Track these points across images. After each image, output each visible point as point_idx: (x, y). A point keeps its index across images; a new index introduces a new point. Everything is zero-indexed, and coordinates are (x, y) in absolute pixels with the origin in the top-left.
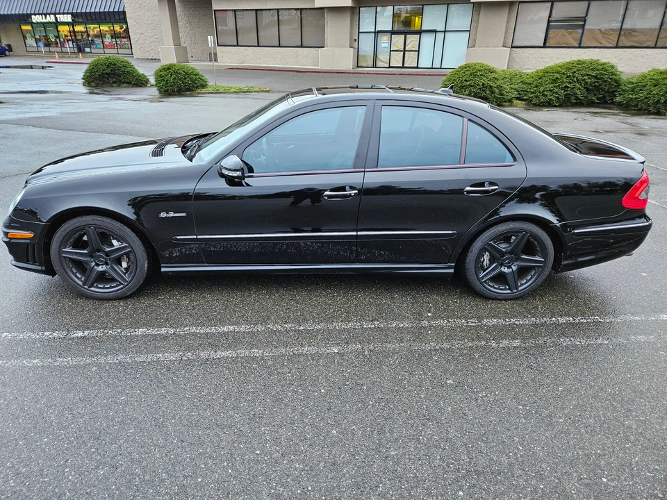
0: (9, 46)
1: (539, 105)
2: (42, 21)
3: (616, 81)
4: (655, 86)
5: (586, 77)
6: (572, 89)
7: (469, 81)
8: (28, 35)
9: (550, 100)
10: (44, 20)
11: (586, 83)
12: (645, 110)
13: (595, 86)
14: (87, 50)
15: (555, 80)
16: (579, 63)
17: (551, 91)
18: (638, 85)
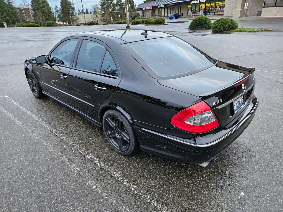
0: (182, 14)
2: (194, 3)
8: (190, 9)
10: (195, 3)
14: (208, 14)
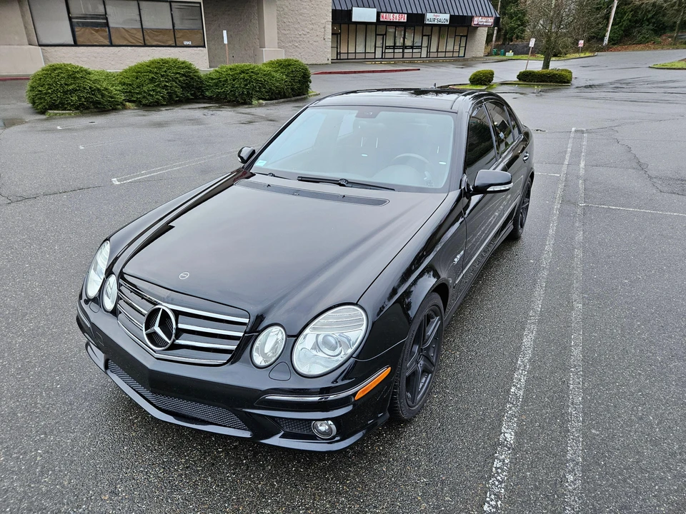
1: (149, 106)
3: (199, 78)
4: (234, 81)
5: (178, 76)
6: (171, 87)
7: (71, 84)
9: (157, 99)
11: (180, 81)
12: (234, 101)
13: (186, 84)
15: (152, 80)
16: (165, 62)
17: (153, 90)
18: (219, 81)
